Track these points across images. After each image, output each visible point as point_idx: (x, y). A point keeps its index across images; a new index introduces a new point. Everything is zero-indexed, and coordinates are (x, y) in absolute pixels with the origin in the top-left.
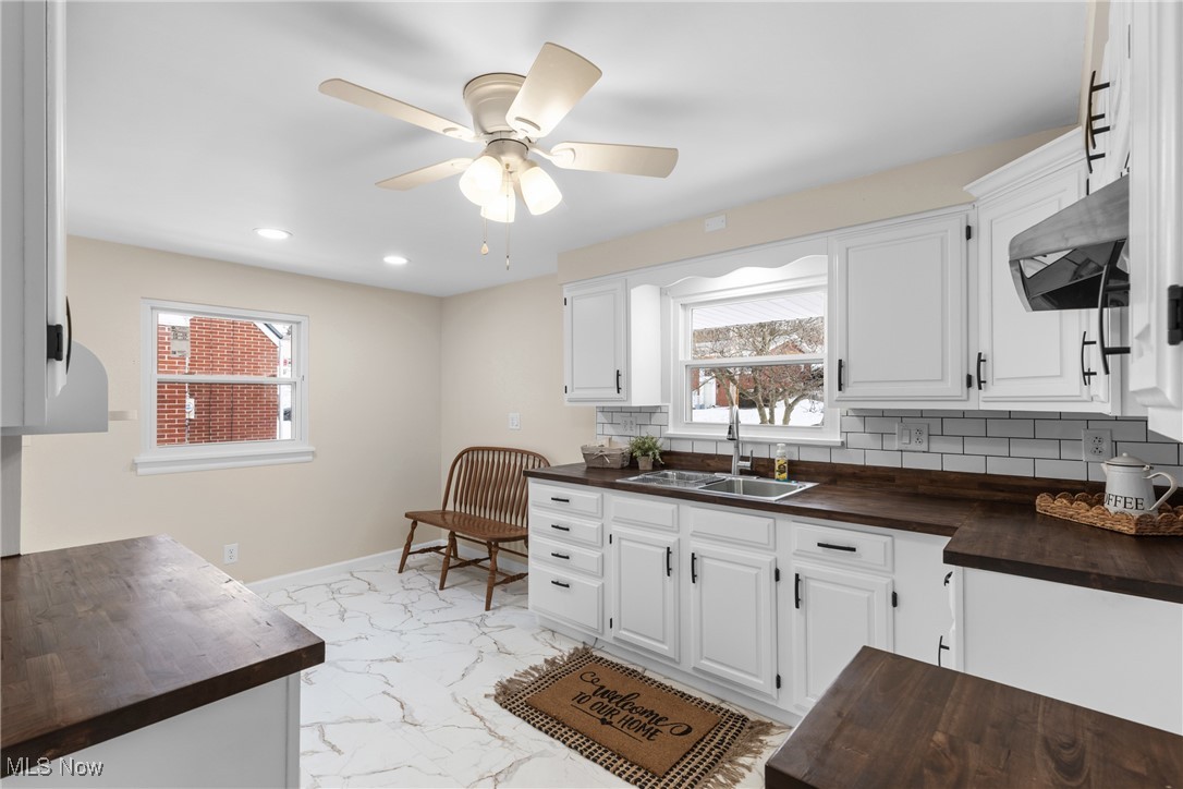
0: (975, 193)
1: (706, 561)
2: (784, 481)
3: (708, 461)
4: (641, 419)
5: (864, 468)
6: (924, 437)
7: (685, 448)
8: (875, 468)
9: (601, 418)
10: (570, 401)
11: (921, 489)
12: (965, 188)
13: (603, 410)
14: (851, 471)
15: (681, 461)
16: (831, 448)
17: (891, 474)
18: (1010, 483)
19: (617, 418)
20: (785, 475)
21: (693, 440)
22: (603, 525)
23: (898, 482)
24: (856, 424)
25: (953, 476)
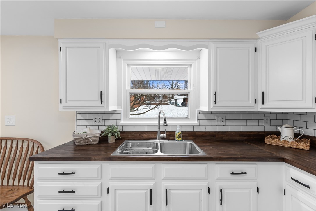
0: (260, 36)
1: (172, 191)
2: (180, 141)
3: (143, 135)
4: (105, 117)
5: (206, 132)
6: (224, 120)
7: (131, 130)
8: (209, 132)
9: (79, 117)
10: (64, 108)
11: (224, 138)
12: (257, 33)
13: (81, 113)
14: (202, 134)
15: (129, 136)
16: (194, 126)
17: (214, 134)
18: (248, 134)
19: (90, 117)
20: (181, 138)
21: (134, 126)
22: (101, 184)
23: (216, 137)
24: (202, 117)
25: (232, 133)
